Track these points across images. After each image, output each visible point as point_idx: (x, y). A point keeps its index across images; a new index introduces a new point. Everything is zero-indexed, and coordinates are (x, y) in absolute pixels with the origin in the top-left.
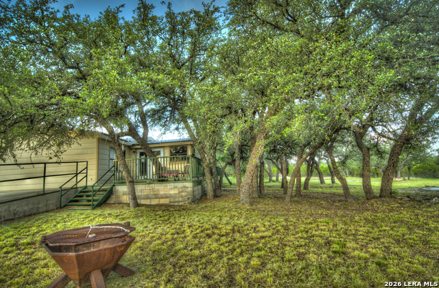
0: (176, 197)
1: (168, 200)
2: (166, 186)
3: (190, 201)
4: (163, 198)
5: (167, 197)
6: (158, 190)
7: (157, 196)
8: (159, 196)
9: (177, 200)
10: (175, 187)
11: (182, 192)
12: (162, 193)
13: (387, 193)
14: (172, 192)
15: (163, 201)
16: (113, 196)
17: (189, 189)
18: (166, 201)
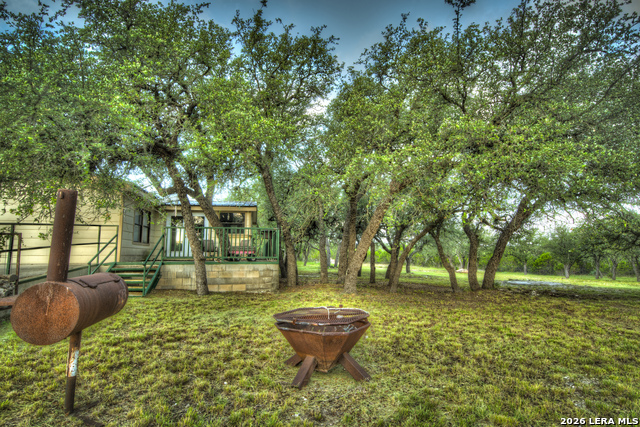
0: (255, 283)
1: (244, 286)
2: (243, 268)
3: (274, 288)
4: (236, 283)
5: (243, 283)
6: (230, 273)
7: (227, 281)
8: (232, 281)
9: (256, 286)
10: (254, 270)
11: (265, 276)
12: (235, 276)
13: (489, 285)
14: (251, 276)
15: (236, 288)
16: (162, 280)
17: (274, 273)
18: (241, 288)
